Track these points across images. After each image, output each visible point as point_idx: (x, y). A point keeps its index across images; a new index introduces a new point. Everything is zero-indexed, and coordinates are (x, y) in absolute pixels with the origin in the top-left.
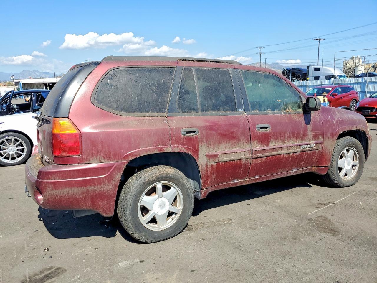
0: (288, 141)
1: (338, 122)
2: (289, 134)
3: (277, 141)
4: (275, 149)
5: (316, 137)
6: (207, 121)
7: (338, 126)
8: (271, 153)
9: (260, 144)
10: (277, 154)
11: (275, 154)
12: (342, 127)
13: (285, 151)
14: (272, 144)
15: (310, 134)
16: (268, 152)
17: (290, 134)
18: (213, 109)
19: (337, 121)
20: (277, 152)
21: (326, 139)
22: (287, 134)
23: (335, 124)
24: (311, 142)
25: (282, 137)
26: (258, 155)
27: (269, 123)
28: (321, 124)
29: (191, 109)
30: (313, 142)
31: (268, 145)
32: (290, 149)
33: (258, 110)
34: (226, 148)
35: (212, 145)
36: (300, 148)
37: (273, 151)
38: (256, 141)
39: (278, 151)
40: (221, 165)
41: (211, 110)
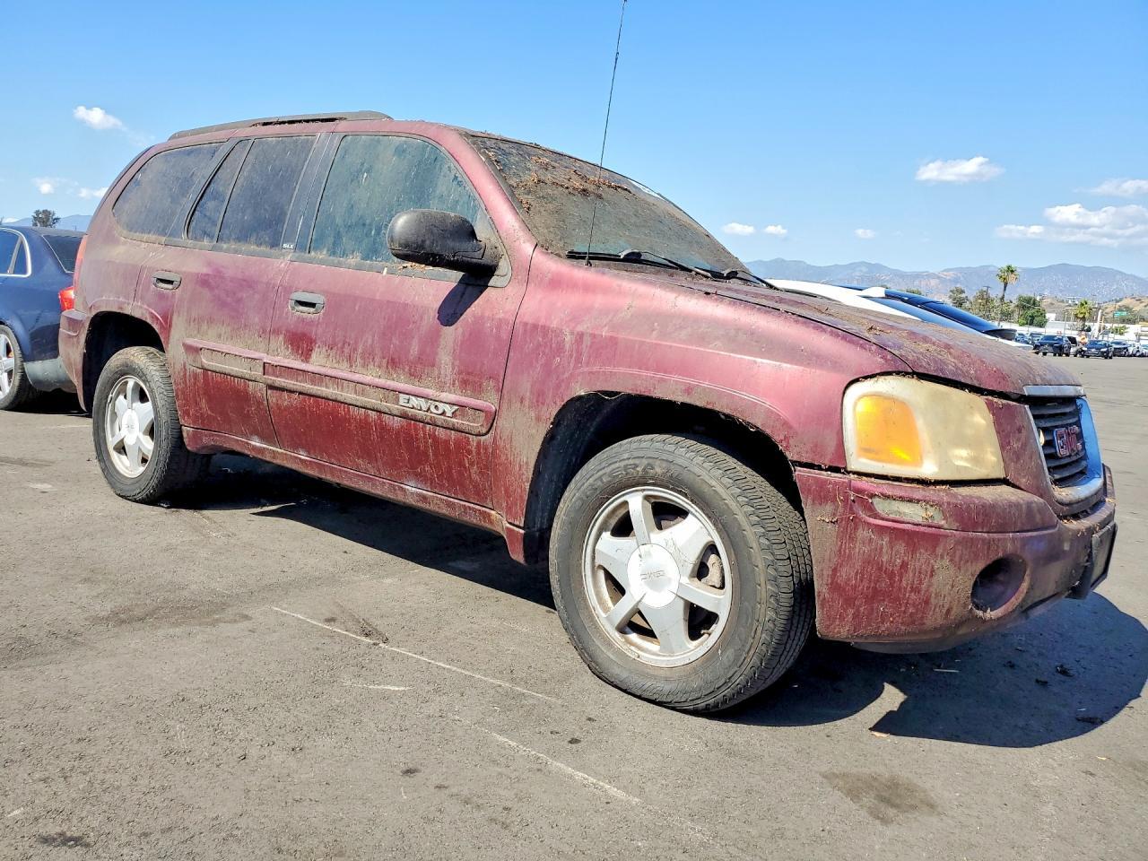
0: (365, 365)
1: (587, 341)
2: (370, 341)
3: (332, 353)
4: (317, 377)
5: (469, 380)
6: (209, 264)
7: (578, 360)
8: (307, 387)
9: (287, 348)
10: (324, 395)
11: (319, 393)
12: (595, 369)
13: (348, 395)
14: (318, 362)
15: (445, 359)
16: (299, 379)
17: (373, 341)
18: (238, 238)
19: (581, 335)
20: (324, 389)
21: (510, 401)
22: (364, 339)
23: (567, 346)
24: (446, 396)
25: (346, 346)
26: (273, 378)
27: (325, 293)
28: (505, 336)
29: (205, 233)
30: (452, 397)
31: (306, 356)
32: (363, 395)
33: (328, 250)
34: (220, 336)
35: (196, 322)
36: (397, 401)
37: (313, 382)
38: (281, 338)
39: (327, 387)
40: (210, 378)
41: (234, 239)
